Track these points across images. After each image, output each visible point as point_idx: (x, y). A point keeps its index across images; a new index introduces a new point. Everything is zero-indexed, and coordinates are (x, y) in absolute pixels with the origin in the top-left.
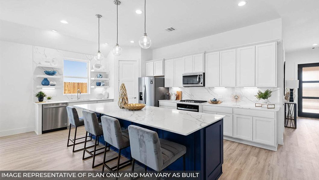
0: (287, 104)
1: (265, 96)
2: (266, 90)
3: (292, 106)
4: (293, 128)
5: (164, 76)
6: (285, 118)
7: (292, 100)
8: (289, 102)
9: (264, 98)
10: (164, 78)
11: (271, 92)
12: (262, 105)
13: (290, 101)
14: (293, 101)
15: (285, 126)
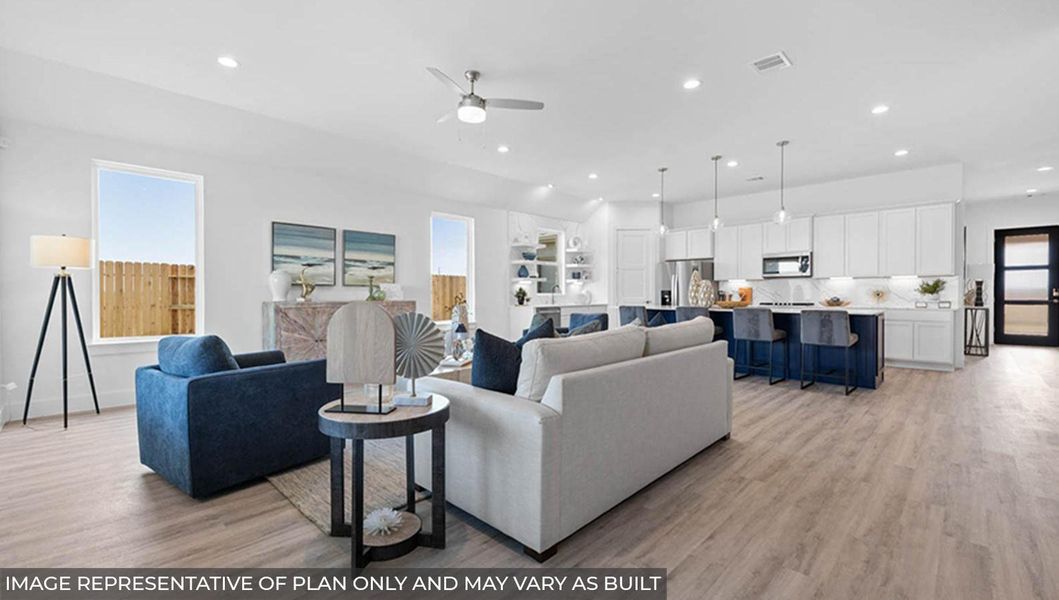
0: (969, 311)
1: (934, 288)
2: (935, 279)
3: (980, 314)
4: (981, 355)
5: (712, 259)
6: (966, 346)
7: (979, 302)
8: (973, 307)
9: (932, 293)
10: (713, 264)
11: (944, 283)
12: (926, 303)
13: (976, 305)
14: (982, 304)
15: (965, 353)
